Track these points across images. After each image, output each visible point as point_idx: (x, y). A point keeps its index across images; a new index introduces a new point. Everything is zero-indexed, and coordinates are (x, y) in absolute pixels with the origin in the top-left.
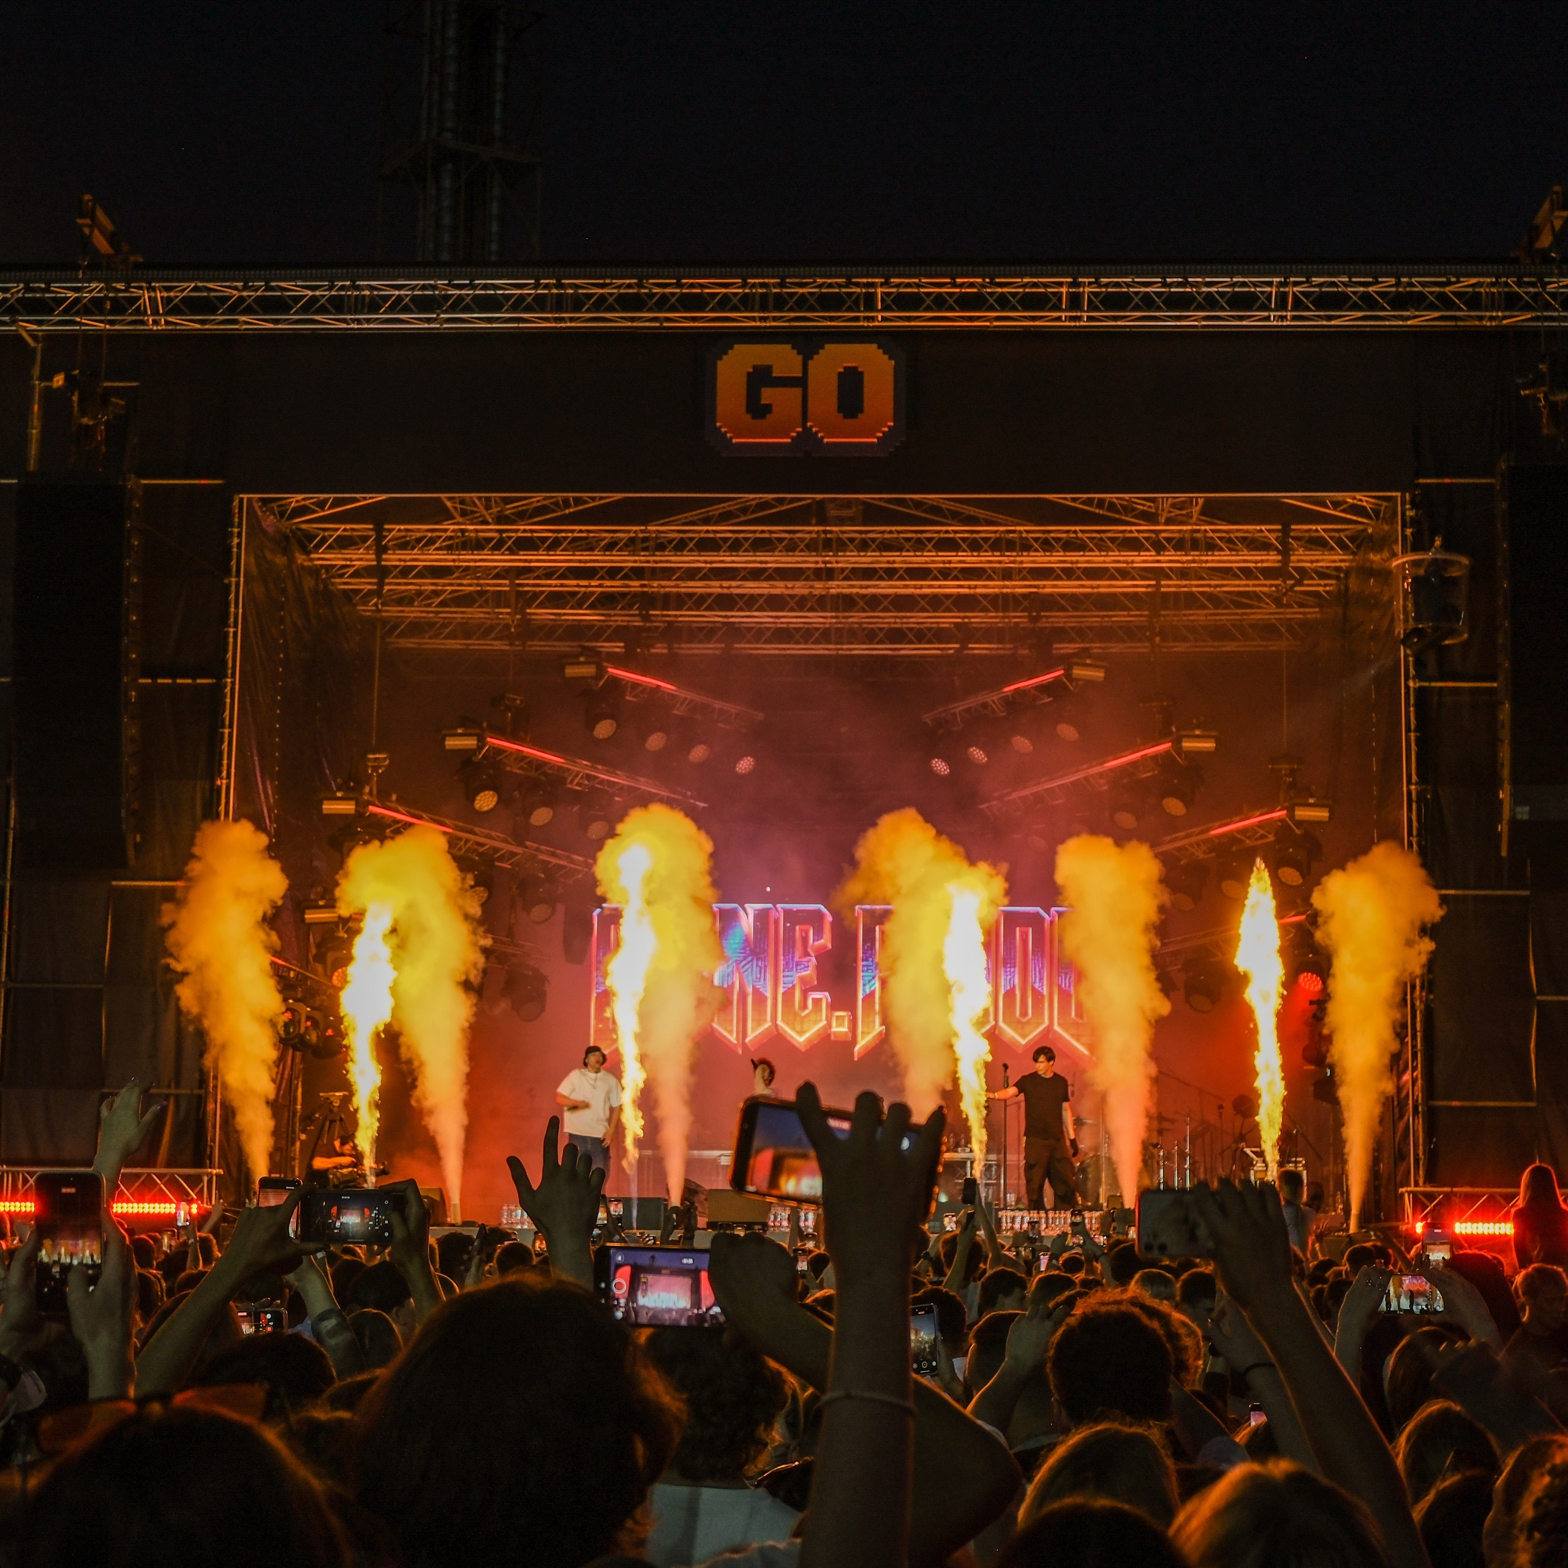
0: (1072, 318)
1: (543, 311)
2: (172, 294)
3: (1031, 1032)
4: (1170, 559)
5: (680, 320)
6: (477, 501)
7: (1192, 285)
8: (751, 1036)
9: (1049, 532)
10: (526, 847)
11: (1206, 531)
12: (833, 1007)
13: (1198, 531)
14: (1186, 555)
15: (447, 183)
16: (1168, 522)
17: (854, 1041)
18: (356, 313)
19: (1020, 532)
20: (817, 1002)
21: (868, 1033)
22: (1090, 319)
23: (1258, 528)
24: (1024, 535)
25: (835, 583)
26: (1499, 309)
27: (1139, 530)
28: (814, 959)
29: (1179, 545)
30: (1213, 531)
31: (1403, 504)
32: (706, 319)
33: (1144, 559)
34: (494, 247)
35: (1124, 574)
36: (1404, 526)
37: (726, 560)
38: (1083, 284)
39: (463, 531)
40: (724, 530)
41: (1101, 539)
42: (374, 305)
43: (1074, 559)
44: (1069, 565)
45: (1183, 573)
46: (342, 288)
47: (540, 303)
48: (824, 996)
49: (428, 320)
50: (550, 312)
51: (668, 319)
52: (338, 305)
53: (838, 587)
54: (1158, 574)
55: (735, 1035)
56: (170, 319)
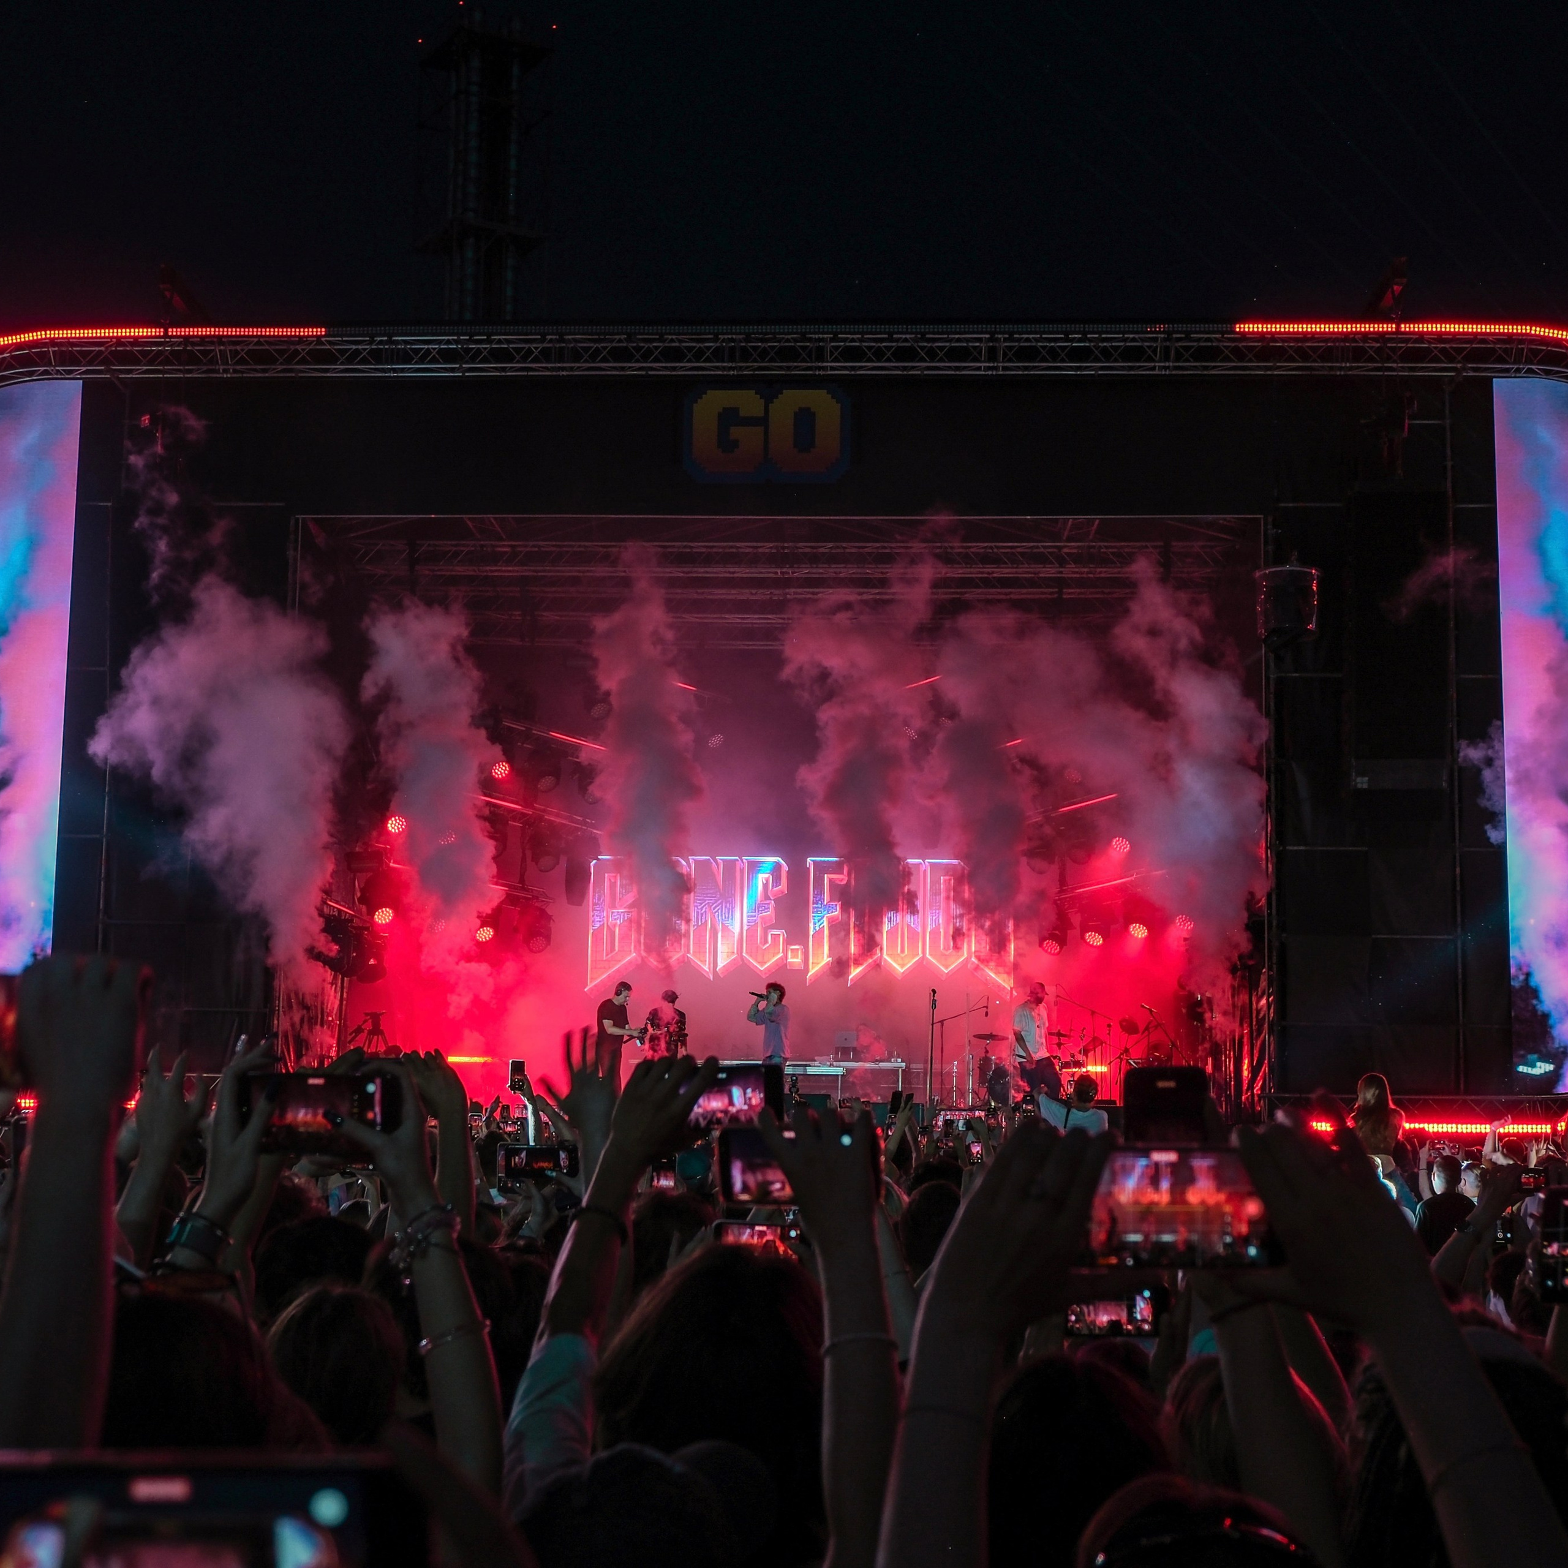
0: (989, 368)
1: (548, 362)
2: (238, 348)
3: (952, 964)
4: (1071, 571)
5: (661, 369)
6: (493, 521)
7: (1090, 340)
8: (721, 964)
9: (970, 547)
10: (535, 809)
11: (1100, 547)
12: (788, 942)
13: (1094, 547)
14: (1084, 567)
15: (470, 254)
16: (1070, 539)
17: (807, 970)
18: (393, 363)
19: (946, 548)
20: (776, 938)
21: (818, 964)
22: (1004, 368)
23: (1144, 544)
24: (949, 550)
25: (793, 590)
26: (1348, 361)
27: (1045, 546)
28: (773, 902)
29: (1077, 559)
30: (1106, 547)
31: (1266, 524)
32: (683, 368)
33: (1049, 571)
34: (509, 307)
35: (1032, 583)
36: (1266, 543)
37: (701, 571)
38: (998, 340)
39: (482, 546)
40: (699, 547)
41: (1013, 554)
42: (406, 357)
43: (990, 570)
44: (986, 575)
45: (1081, 583)
46: (381, 342)
47: (545, 355)
48: (780, 932)
49: (453, 370)
50: (555, 363)
51: (652, 369)
52: (377, 356)
53: (795, 593)
54: (1061, 583)
55: (707, 966)
56: (238, 367)
